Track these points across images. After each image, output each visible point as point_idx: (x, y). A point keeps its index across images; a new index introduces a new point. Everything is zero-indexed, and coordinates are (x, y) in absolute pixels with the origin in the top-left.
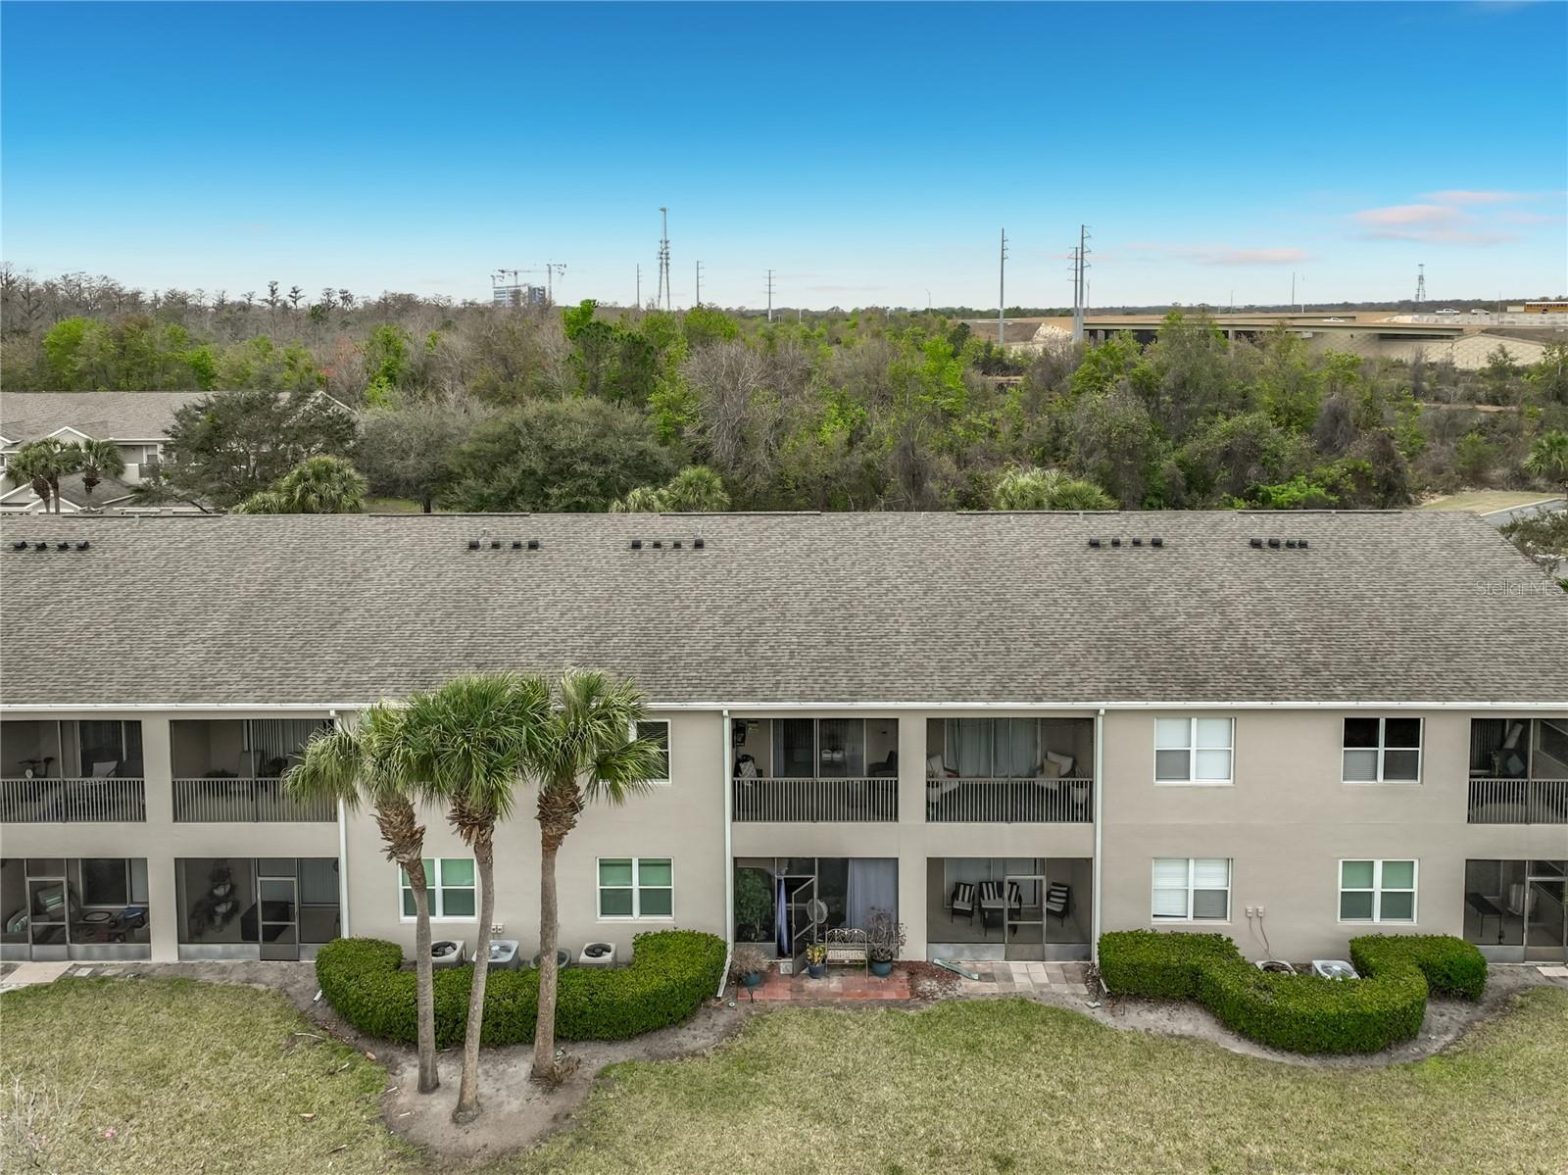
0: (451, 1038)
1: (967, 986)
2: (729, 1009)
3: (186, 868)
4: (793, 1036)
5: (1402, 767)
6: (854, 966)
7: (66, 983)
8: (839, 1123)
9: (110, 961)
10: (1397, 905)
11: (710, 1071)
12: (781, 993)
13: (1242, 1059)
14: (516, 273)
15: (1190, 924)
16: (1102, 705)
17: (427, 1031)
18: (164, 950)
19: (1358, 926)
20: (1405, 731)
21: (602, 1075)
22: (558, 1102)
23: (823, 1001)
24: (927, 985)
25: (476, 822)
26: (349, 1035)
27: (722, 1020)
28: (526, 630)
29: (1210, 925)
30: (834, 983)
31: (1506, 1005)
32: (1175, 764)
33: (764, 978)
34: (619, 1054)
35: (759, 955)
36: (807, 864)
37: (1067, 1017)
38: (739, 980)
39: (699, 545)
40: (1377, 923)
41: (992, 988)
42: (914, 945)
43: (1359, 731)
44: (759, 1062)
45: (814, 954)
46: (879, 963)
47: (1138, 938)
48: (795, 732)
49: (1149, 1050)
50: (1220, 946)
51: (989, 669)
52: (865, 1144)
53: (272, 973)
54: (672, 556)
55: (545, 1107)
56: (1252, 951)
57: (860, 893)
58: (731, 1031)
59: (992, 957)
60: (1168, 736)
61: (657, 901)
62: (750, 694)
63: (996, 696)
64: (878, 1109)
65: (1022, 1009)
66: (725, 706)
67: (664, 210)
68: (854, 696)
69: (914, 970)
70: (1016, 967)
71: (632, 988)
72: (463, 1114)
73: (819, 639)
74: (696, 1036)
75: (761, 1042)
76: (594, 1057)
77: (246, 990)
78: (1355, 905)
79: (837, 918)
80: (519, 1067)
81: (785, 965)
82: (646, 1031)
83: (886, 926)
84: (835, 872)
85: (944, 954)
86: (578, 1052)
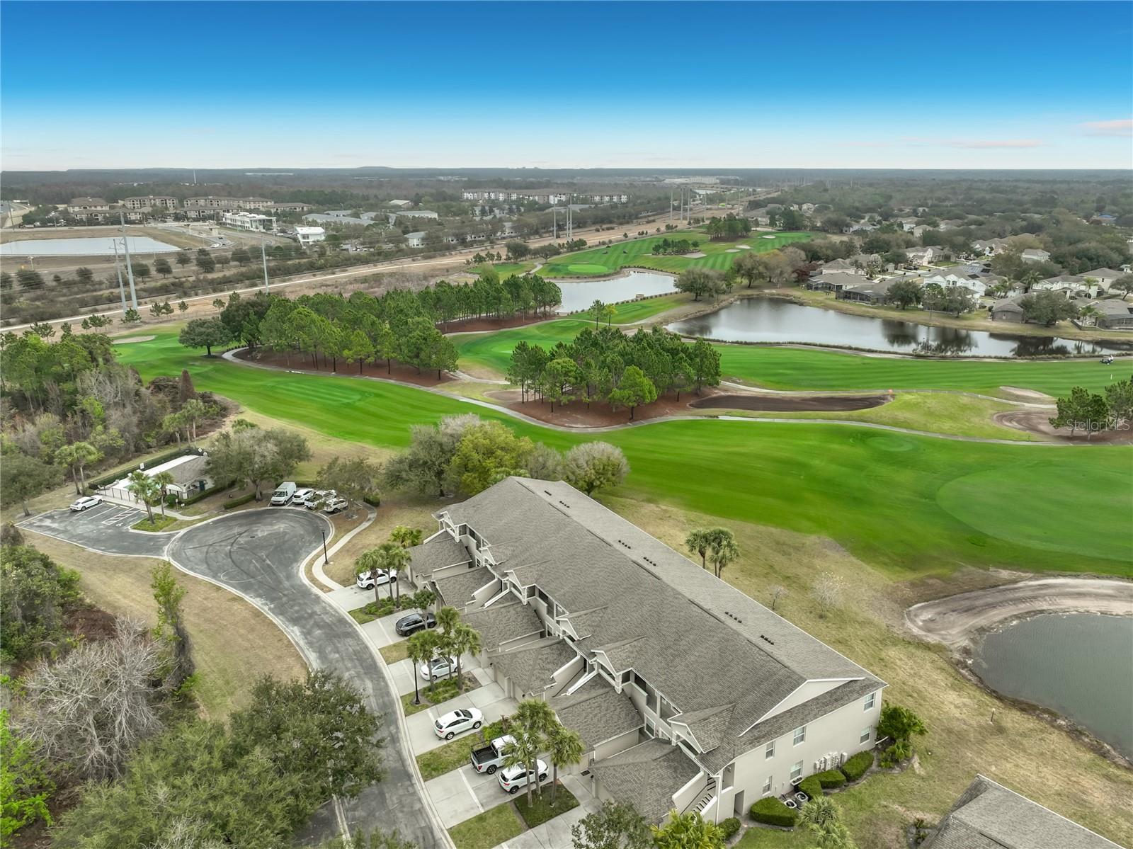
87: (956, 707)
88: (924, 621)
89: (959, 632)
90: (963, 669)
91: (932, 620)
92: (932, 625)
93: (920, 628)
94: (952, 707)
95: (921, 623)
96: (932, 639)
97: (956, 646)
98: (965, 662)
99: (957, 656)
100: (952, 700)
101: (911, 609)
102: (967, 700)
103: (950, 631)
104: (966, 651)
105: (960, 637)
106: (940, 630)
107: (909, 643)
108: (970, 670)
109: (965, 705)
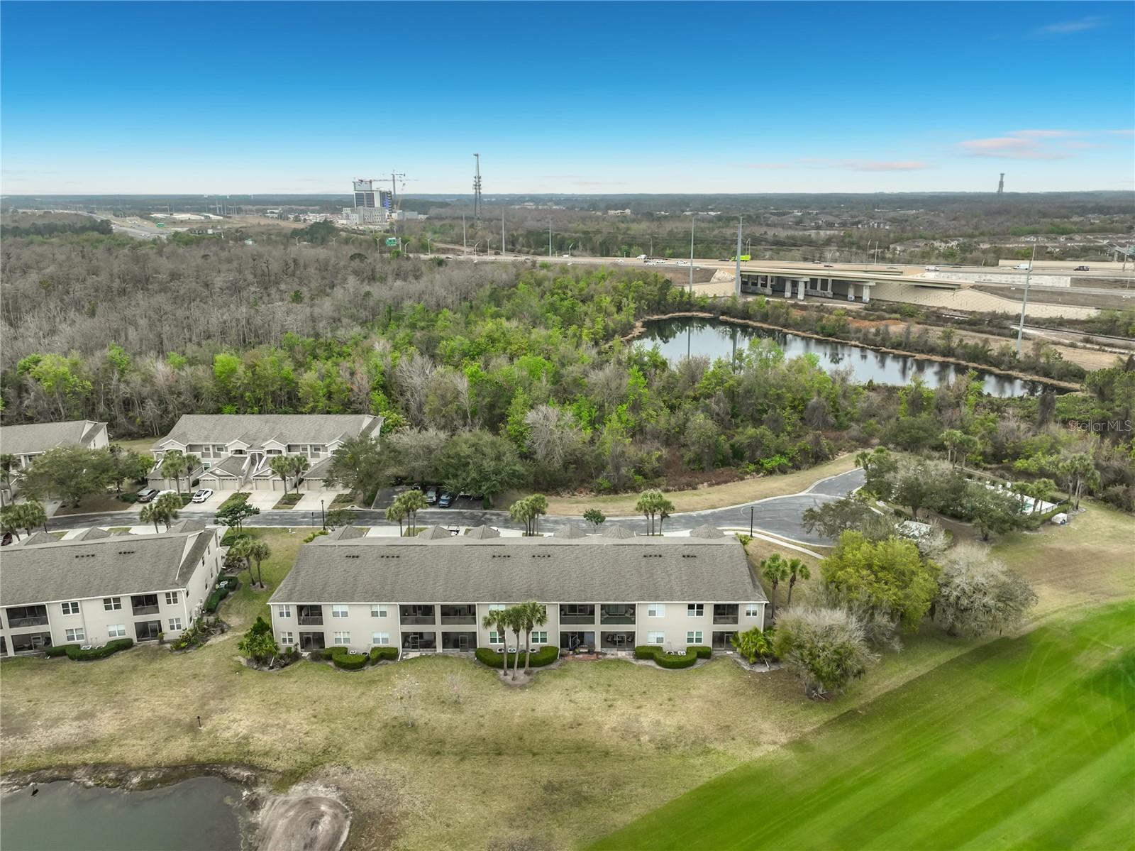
0: (511, 666)
1: (608, 656)
2: (560, 661)
3: (444, 634)
4: (573, 666)
5: (699, 613)
6: (585, 653)
7: (421, 656)
8: (581, 680)
9: (428, 652)
10: (699, 640)
11: (558, 672)
12: (570, 658)
13: (658, 670)
14: (371, 182)
15: (656, 644)
16: (637, 602)
17: (505, 665)
18: (439, 650)
19: (690, 644)
20: (700, 607)
21: (538, 672)
22: (530, 677)
23: (580, 659)
24: (600, 656)
25: (516, 631)
26: (486, 666)
27: (559, 663)
28: (513, 583)
29: (659, 644)
30: (581, 656)
31: (716, 659)
32: (652, 613)
33: (566, 655)
34: (540, 669)
35: (565, 651)
36: (575, 633)
37: (626, 662)
38: (562, 656)
39: (549, 556)
40: (694, 644)
41: (613, 657)
42: (598, 648)
43: (691, 607)
44: (566, 670)
45: (577, 651)
46: (591, 652)
47: (644, 647)
48: (573, 608)
49: (640, 668)
50: (659, 649)
51: (614, 593)
52: (586, 683)
53: (464, 654)
54: (543, 560)
55: (528, 678)
56: (666, 650)
57: (586, 638)
58: (561, 665)
59: (614, 651)
60: (652, 608)
61: (544, 640)
62: (563, 600)
63: (615, 600)
64: (589, 678)
65: (619, 661)
66: (559, 603)
67: (477, 155)
68: (586, 600)
69: (598, 653)
70: (619, 652)
71: (542, 657)
72: (514, 679)
73: (578, 585)
74: (553, 666)
75: (567, 667)
76: (536, 670)
77: (460, 657)
78: (690, 640)
79: (582, 643)
80: (522, 671)
81: (571, 652)
82: (544, 665)
83: (592, 645)
84: (581, 634)
85: (604, 650)
86: (532, 669)
87: (234, 721)
88: (322, 815)
89: (275, 826)
90: (248, 778)
91: (314, 823)
92: (309, 814)
93: (320, 800)
94: (238, 717)
95: (323, 808)
96: (297, 791)
97: (269, 803)
98: (250, 790)
99: (261, 790)
100: (242, 723)
101: (348, 823)
102: (227, 734)
103: (285, 821)
104: (254, 805)
105: (269, 823)
106: (297, 815)
107: (315, 766)
108: (239, 782)
109: (228, 728)
